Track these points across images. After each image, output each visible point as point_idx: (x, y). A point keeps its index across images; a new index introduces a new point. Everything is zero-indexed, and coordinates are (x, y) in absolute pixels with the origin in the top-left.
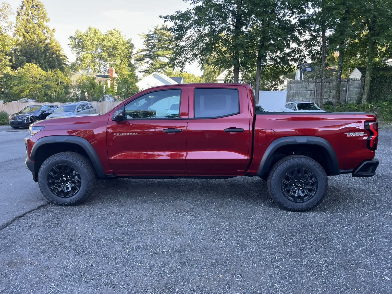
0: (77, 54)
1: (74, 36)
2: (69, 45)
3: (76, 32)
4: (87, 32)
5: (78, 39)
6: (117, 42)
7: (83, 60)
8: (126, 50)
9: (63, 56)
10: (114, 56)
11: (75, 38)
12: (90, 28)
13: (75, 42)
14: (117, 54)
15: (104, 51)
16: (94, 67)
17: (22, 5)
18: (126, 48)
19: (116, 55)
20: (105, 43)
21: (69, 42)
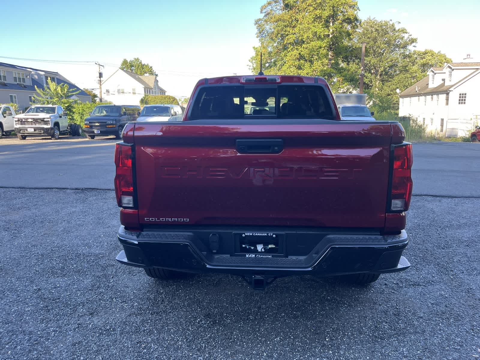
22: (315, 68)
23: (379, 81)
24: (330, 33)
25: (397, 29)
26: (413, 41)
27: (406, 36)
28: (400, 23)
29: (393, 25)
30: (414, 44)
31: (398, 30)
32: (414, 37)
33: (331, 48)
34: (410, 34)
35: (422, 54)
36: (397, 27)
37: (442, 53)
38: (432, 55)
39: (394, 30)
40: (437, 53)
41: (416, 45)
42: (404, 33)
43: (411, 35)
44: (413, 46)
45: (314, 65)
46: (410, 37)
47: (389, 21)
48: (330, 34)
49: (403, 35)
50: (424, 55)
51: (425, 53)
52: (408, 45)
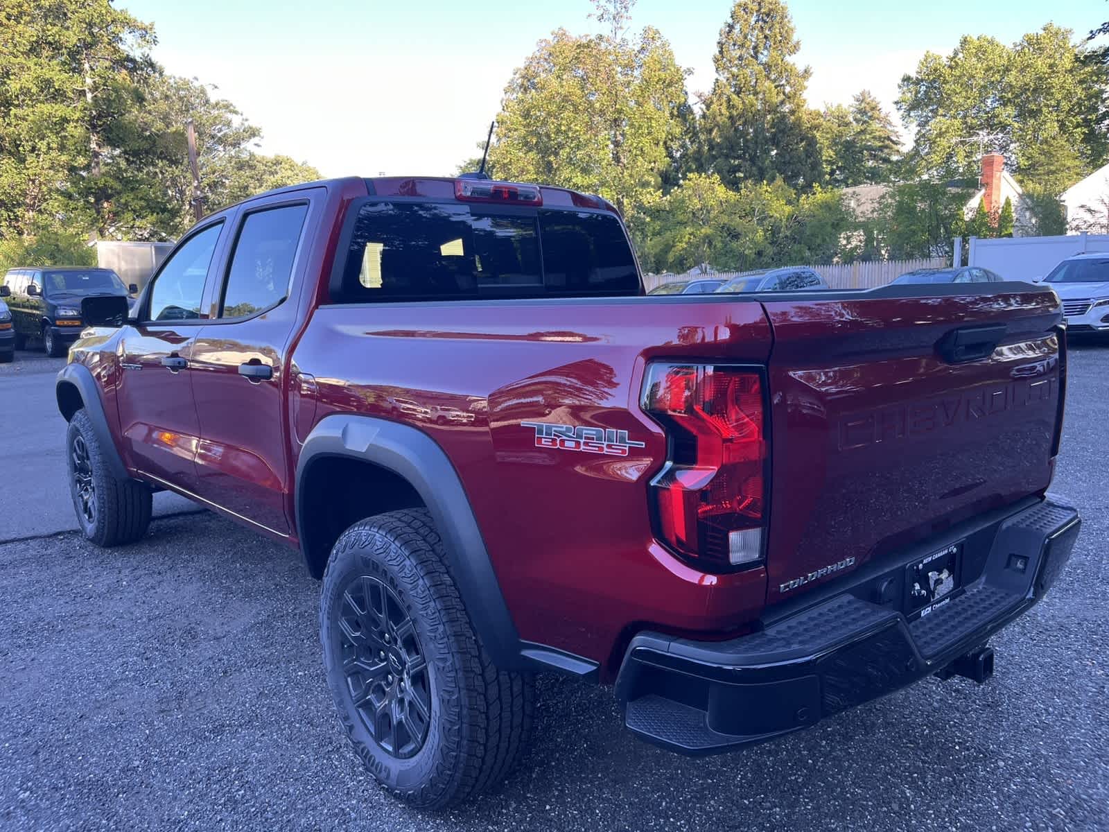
0: (919, 125)
1: (914, 75)
2: (896, 103)
3: (923, 60)
4: (956, 54)
5: (926, 81)
6: (1051, 66)
7: (935, 142)
8: (1079, 90)
9: (885, 138)
10: (1034, 114)
11: (917, 78)
12: (965, 42)
13: (918, 92)
14: (1048, 106)
15: (1005, 103)
16: (967, 156)
17: (730, 21)
18: (1081, 82)
19: (1045, 109)
20: (1011, 78)
21: (897, 96)
22: (30, 172)
23: (189, 217)
24: (86, 89)
25: (213, 101)
26: (253, 133)
27: (236, 121)
28: (216, 87)
29: (203, 91)
30: (255, 140)
31: (217, 104)
32: (253, 123)
33: (94, 127)
34: (244, 117)
35: (270, 164)
36: (213, 97)
37: (311, 165)
38: (292, 167)
39: (207, 102)
40: (300, 164)
41: (260, 143)
42: (230, 112)
43: (247, 120)
44: (256, 145)
45: (28, 166)
46: (246, 124)
47: (191, 80)
48: (87, 91)
49: (230, 116)
50: (275, 167)
51: (277, 162)
52: (243, 139)
